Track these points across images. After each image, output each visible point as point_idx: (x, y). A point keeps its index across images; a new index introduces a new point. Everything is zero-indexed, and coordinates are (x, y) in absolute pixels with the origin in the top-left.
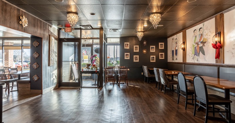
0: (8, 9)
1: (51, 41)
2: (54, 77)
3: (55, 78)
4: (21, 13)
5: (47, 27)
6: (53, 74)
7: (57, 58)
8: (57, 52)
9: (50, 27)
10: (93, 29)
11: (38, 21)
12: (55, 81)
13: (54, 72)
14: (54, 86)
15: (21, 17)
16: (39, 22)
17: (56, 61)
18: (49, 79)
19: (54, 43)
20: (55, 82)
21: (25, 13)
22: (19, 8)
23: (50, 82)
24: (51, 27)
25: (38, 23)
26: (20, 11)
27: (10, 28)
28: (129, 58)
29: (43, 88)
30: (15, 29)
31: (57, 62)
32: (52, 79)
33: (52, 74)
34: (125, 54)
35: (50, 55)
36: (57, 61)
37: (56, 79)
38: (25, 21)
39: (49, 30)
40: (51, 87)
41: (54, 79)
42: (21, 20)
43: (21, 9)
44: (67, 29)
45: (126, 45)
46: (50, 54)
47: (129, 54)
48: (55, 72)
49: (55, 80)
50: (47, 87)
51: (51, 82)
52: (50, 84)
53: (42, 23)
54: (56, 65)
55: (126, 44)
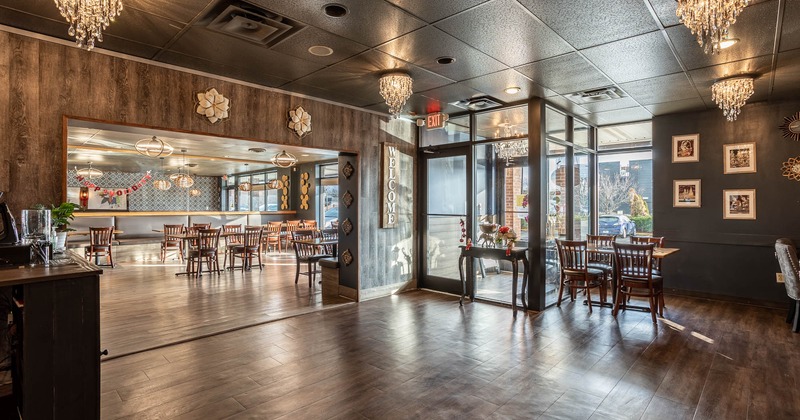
0: (262, 100)
1: (386, 161)
2: (401, 258)
3: (405, 262)
4: (292, 102)
5: (374, 124)
6: (397, 250)
7: (411, 204)
8: (411, 187)
9: (383, 123)
10: (505, 105)
11: (342, 112)
12: (407, 269)
13: (400, 245)
14: (401, 284)
15: (292, 113)
16: (345, 116)
17: (408, 214)
18: (380, 263)
19: (398, 164)
20: (406, 272)
21: (304, 99)
22: (288, 93)
23: (384, 271)
24: (387, 120)
25: (342, 118)
26: (292, 99)
27: (267, 141)
28: (697, 204)
29: (360, 285)
30: (278, 143)
31: (411, 217)
32: (393, 263)
33: (393, 249)
34: (678, 184)
35: (385, 198)
36: (411, 212)
37: (409, 263)
38: (302, 121)
39: (379, 130)
40: (392, 286)
41: (401, 264)
42: (291, 120)
43: (293, 94)
44: (431, 119)
45: (683, 148)
46: (385, 194)
47: (697, 183)
48: (406, 245)
49: (406, 266)
50: (375, 285)
51: (391, 272)
52: (384, 277)
53: (357, 116)
54: (408, 226)
55: (680, 143)
